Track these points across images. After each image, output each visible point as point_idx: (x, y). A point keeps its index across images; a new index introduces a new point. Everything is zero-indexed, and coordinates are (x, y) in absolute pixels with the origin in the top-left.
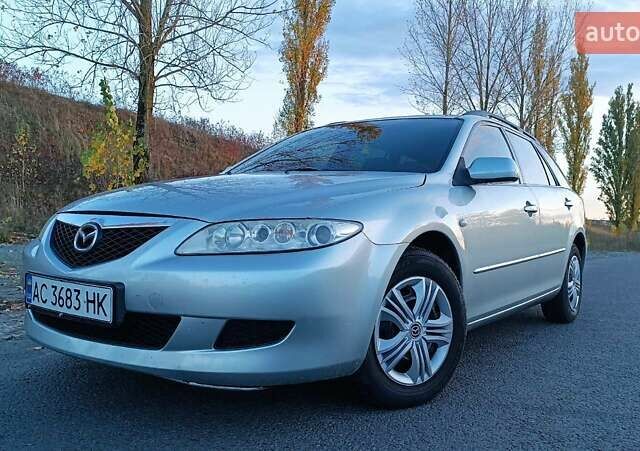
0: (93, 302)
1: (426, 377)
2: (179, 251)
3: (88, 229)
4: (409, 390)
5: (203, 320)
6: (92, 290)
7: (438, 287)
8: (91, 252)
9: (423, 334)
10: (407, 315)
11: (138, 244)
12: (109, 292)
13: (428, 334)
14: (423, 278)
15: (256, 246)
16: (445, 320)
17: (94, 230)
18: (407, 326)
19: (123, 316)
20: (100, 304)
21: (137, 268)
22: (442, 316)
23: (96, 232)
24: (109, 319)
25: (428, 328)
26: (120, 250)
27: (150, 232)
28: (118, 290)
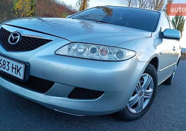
0: (15, 69)
1: (141, 111)
2: (57, 53)
3: (15, 35)
4: (134, 115)
5: (64, 85)
6: (15, 63)
7: (152, 78)
8: (16, 45)
9: (143, 95)
10: (140, 88)
11: (38, 46)
12: (23, 66)
13: (145, 95)
14: (148, 74)
15: (90, 56)
16: (151, 90)
17: (18, 35)
18: (139, 92)
19: (28, 77)
20: (18, 71)
21: (37, 57)
22: (150, 89)
23: (19, 36)
24: (21, 77)
25: (145, 93)
26: (29, 47)
27: (43, 41)
28: (27, 66)
